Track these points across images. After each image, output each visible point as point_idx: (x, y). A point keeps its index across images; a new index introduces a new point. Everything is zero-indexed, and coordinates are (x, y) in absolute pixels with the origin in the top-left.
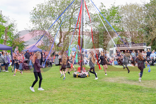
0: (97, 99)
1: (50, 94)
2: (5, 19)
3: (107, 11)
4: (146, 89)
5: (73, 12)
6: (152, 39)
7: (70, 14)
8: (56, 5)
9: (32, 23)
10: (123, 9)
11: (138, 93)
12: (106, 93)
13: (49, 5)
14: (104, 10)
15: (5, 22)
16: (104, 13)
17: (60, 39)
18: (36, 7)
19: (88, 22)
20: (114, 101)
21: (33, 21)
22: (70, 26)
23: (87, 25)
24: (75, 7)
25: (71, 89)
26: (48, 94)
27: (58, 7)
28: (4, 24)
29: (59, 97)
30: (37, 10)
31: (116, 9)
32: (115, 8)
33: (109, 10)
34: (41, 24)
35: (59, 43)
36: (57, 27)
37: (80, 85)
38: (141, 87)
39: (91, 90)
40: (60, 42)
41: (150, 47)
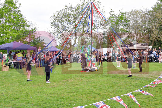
0: (101, 85)
1: (67, 82)
2: (29, 24)
3: (116, 16)
4: (139, 78)
5: (86, 17)
6: (153, 40)
7: (84, 18)
8: (72, 12)
9: (51, 26)
10: (129, 15)
11: (132, 81)
12: (108, 81)
13: (66, 11)
14: (113, 15)
15: (28, 26)
16: (114, 17)
17: (75, 40)
18: (56, 13)
19: (99, 26)
20: (113, 85)
21: (53, 25)
22: (84, 29)
23: (98, 28)
24: (88, 13)
25: (83, 79)
26: (65, 82)
27: (73, 13)
28: (28, 28)
29: (73, 84)
30: (56, 16)
31: (124, 15)
32: (122, 13)
33: (117, 15)
34: (59, 27)
35: (74, 44)
36: (73, 30)
37: (90, 76)
38: (135, 77)
39: (98, 80)
40: (75, 42)
41: (151, 47)
